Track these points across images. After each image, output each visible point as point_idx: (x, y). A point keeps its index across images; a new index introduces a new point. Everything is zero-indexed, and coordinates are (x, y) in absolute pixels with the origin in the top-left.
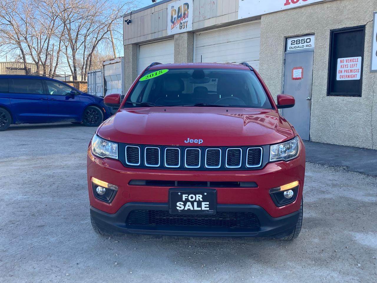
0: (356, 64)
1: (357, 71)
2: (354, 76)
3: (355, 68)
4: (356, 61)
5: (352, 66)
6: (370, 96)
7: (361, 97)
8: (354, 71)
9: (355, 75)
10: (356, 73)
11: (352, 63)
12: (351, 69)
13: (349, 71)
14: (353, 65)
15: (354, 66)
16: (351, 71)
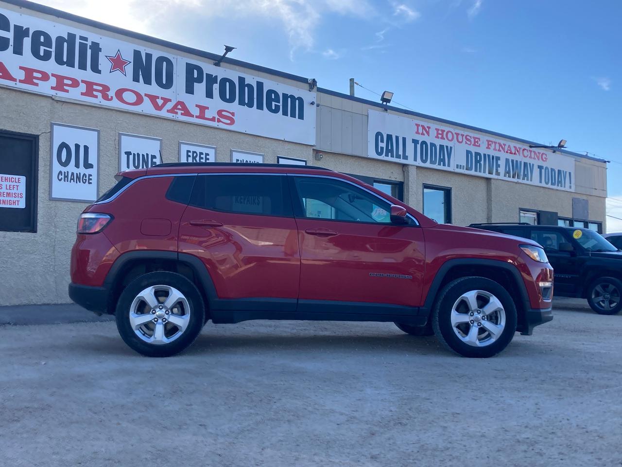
0: (17, 186)
1: (20, 195)
2: (15, 203)
3: (15, 191)
4: (17, 181)
5: (10, 187)
6: (50, 232)
7: (36, 232)
8: (13, 195)
9: (17, 202)
10: (17, 199)
11: (8, 184)
12: (9, 191)
13: (3, 194)
14: (12, 186)
15: (13, 188)
16: (8, 194)
